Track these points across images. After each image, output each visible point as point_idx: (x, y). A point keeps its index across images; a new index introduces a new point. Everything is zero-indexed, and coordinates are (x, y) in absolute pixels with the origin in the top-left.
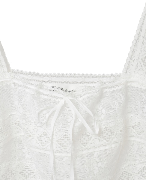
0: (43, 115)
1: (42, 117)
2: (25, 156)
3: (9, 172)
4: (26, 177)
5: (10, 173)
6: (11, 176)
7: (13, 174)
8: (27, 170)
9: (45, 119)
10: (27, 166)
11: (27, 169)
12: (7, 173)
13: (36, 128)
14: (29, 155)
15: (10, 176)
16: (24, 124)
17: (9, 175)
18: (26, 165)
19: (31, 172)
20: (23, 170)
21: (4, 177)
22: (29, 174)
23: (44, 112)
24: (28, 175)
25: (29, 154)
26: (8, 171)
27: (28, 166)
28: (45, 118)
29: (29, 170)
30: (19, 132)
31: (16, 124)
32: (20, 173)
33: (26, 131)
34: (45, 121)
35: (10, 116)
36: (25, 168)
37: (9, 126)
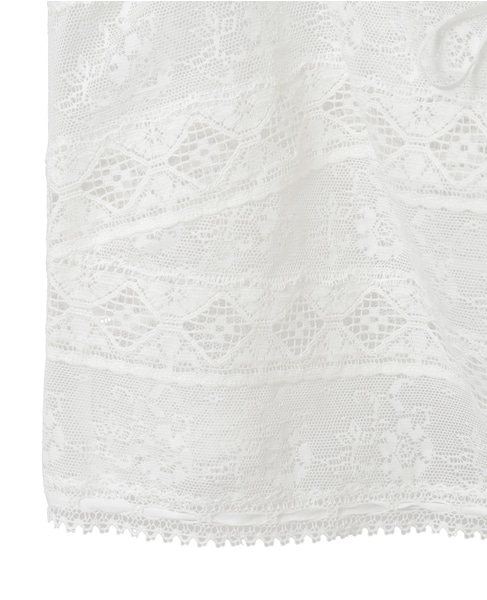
0: (460, 40)
1: (454, 51)
2: (366, 250)
3: (304, 311)
4: (368, 340)
5: (306, 316)
6: (312, 332)
7: (320, 323)
8: (374, 312)
9: (467, 59)
10: (375, 295)
11: (374, 304)
12: (294, 318)
13: (425, 104)
14: (383, 244)
15: (305, 332)
16: (371, 90)
17: (304, 327)
18: (369, 290)
19: (391, 321)
20: (357, 312)
21: (284, 335)
22: (381, 328)
23: (462, 30)
24: (377, 331)
25: (383, 238)
26: (300, 309)
27: (379, 291)
28: (469, 54)
29: (382, 312)
30: (340, 146)
31: (327, 106)
32: (347, 321)
33: (382, 121)
34: (467, 64)
35: (303, 70)
36: (366, 304)
37: (301, 114)
